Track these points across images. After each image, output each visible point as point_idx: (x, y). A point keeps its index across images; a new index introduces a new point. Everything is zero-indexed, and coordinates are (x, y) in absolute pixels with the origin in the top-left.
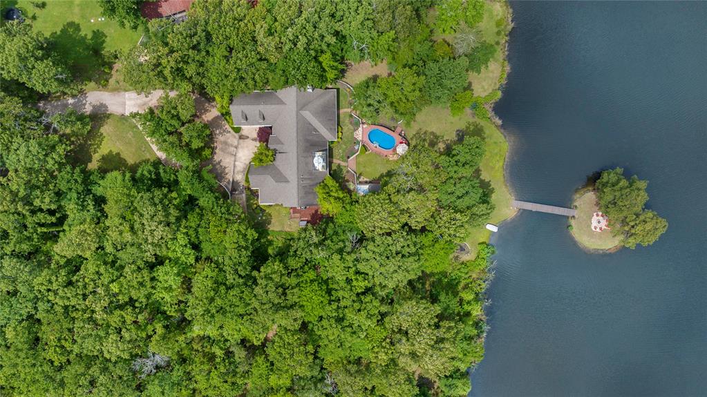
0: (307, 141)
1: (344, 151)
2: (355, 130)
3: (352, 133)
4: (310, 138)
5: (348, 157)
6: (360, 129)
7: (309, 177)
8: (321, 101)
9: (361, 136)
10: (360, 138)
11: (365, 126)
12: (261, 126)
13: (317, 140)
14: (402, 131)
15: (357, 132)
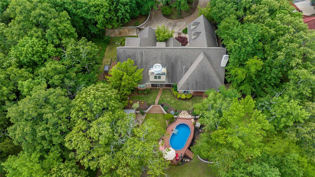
0: (176, 60)
1: (169, 102)
2: (189, 112)
3: (185, 109)
4: (179, 63)
5: (162, 105)
6: (190, 117)
7: (144, 61)
8: (213, 74)
9: (183, 117)
10: (181, 116)
11: (193, 120)
12: (188, 39)
13: (178, 72)
14: (190, 159)
15: (186, 113)
